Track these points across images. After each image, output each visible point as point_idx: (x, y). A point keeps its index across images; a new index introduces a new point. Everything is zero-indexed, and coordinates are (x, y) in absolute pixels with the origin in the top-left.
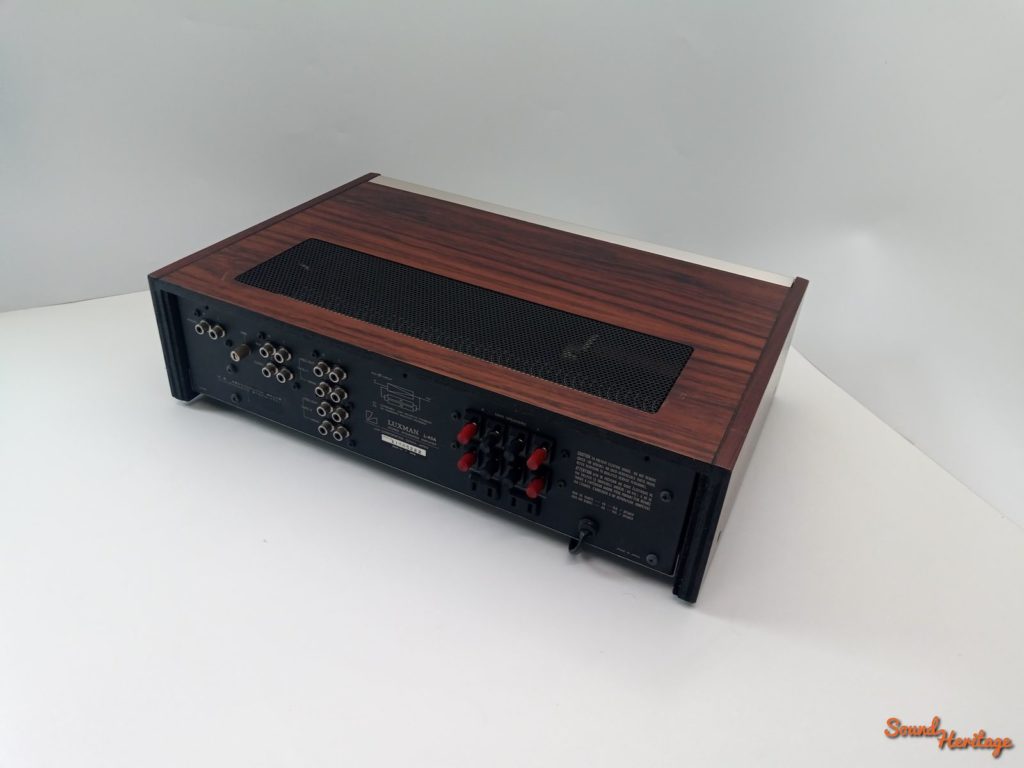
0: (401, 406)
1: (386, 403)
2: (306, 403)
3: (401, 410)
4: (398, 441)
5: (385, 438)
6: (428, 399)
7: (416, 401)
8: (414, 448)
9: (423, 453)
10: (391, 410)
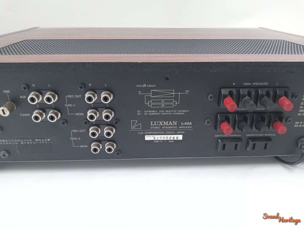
0: (163, 106)
1: (150, 109)
2: (75, 135)
3: (162, 109)
4: (159, 136)
5: (148, 138)
6: (187, 92)
7: (176, 98)
8: (172, 136)
9: (180, 137)
10: (153, 113)
